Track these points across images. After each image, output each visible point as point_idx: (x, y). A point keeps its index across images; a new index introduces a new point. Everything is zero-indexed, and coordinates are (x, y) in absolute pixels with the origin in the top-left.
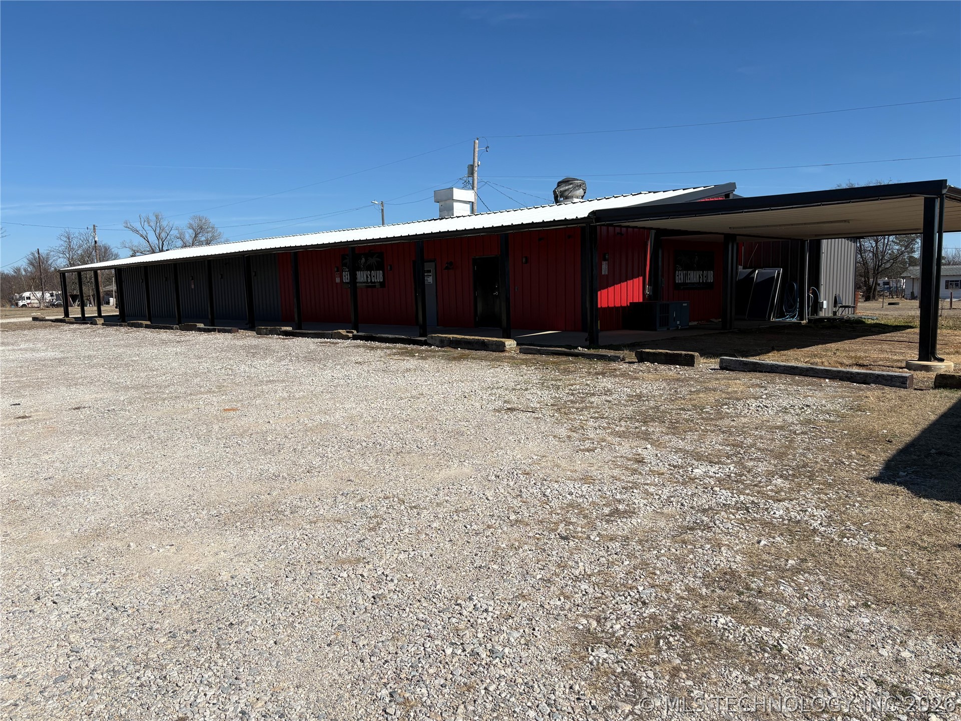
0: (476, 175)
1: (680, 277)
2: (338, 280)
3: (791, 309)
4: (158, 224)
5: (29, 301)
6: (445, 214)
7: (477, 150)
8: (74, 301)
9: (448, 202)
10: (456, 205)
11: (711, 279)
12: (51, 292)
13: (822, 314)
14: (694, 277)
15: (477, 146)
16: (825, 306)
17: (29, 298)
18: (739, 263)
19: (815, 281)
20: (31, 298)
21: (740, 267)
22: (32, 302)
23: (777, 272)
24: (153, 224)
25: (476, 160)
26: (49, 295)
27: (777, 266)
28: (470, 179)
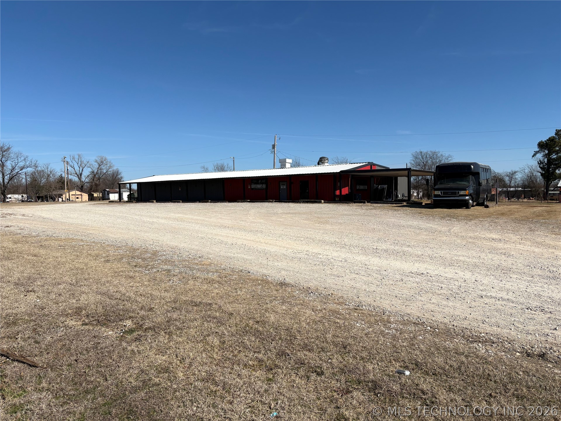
0: (275, 149)
1: (358, 187)
2: (249, 187)
3: (390, 198)
4: (80, 160)
5: (10, 200)
6: (283, 166)
7: (276, 139)
8: (39, 200)
9: (284, 163)
10: (287, 164)
11: (366, 188)
12: (22, 195)
13: (399, 199)
14: (362, 187)
15: (276, 137)
16: (399, 196)
17: (10, 198)
18: (374, 183)
19: (396, 189)
20: (12, 198)
21: (375, 185)
22: (12, 200)
23: (386, 186)
24: (77, 160)
25: (276, 143)
26: (21, 196)
27: (385, 184)
28: (273, 150)
